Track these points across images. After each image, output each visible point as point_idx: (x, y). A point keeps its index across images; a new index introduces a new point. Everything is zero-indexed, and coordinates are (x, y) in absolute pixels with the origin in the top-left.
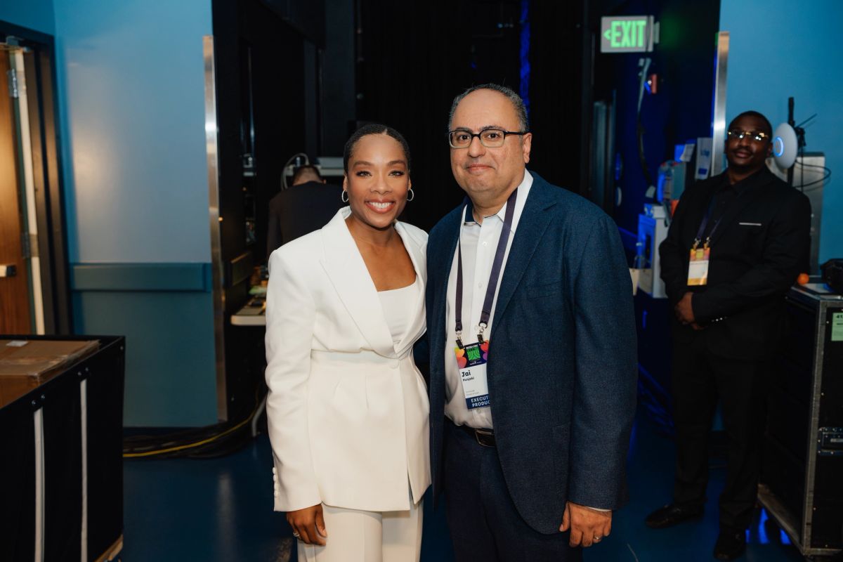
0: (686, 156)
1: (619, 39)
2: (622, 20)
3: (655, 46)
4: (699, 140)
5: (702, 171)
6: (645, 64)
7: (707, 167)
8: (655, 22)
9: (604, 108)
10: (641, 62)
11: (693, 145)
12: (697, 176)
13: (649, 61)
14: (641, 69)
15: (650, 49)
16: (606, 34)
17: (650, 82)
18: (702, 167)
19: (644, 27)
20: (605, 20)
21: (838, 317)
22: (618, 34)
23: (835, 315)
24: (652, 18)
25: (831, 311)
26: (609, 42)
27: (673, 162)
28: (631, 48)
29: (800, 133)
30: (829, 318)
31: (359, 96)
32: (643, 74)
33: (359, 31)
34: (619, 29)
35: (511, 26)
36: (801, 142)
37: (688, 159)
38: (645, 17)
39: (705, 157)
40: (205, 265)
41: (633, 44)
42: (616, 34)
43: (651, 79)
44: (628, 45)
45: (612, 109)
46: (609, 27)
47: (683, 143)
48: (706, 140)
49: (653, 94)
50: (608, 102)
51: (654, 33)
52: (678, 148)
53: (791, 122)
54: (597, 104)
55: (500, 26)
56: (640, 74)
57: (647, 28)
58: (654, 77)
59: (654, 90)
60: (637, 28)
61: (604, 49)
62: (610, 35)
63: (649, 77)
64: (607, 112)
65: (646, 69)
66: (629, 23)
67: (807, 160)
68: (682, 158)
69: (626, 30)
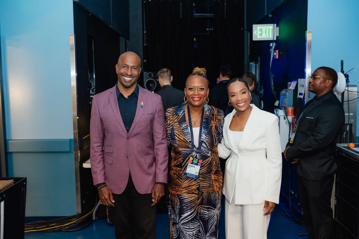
0: (292, 87)
1: (261, 35)
2: (261, 26)
3: (277, 37)
4: (299, 80)
5: (301, 94)
7: (303, 92)
8: (277, 26)
9: (254, 65)
10: (271, 44)
11: (296, 82)
12: (299, 96)
13: (274, 44)
14: (271, 48)
15: (275, 39)
16: (255, 32)
17: (275, 54)
18: (300, 92)
19: (272, 29)
20: (254, 26)
22: (261, 32)
24: (275, 25)
26: (257, 35)
27: (287, 90)
28: (266, 38)
29: (347, 76)
31: (145, 61)
32: (272, 50)
33: (145, 32)
34: (261, 30)
35: (213, 29)
36: (347, 81)
37: (294, 88)
38: (272, 25)
39: (302, 87)
40: (70, 140)
41: (267, 37)
42: (259, 32)
43: (276, 52)
44: (265, 37)
45: (258, 65)
46: (256, 29)
47: (291, 81)
48: (302, 80)
49: (277, 59)
50: (256, 62)
51: (277, 32)
52: (289, 83)
53: (342, 71)
54: (251, 63)
55: (208, 29)
56: (271, 50)
57: (274, 29)
59: (277, 57)
60: (269, 29)
61: (254, 39)
62: (257, 32)
63: (274, 51)
64: (256, 67)
65: (273, 48)
66: (265, 27)
67: (350, 89)
68: (291, 88)
69: (264, 31)
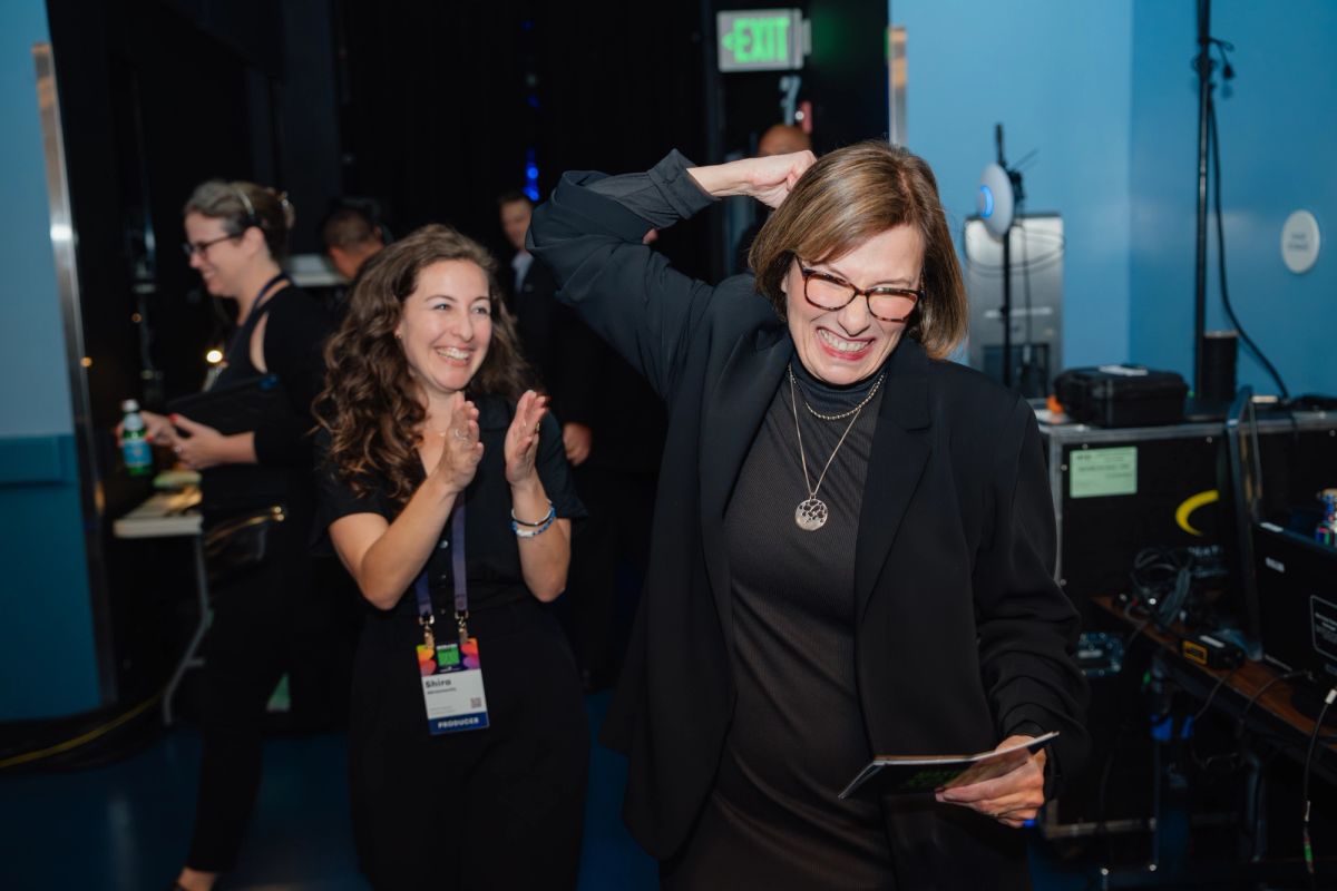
1: (748, 49)
2: (750, 17)
3: (806, 59)
6: (790, 86)
8: (804, 19)
10: (784, 84)
13: (796, 82)
14: (784, 95)
15: (799, 64)
16: (725, 42)
17: (800, 116)
19: (785, 31)
20: (724, 19)
21: (1080, 458)
22: (746, 41)
23: (1075, 455)
24: (798, 13)
25: (1068, 449)
26: (731, 53)
28: (767, 62)
29: (1015, 179)
30: (1066, 460)
31: (348, 159)
32: (788, 103)
33: (343, 52)
34: (747, 32)
36: (1018, 197)
38: (786, 13)
41: (771, 55)
42: (742, 41)
43: (802, 110)
44: (763, 57)
46: (731, 29)
51: (803, 38)
53: (1002, 161)
56: (784, 103)
57: (791, 30)
58: (807, 107)
60: (775, 30)
61: (726, 65)
62: (734, 41)
63: (798, 107)
65: (792, 94)
66: (762, 22)
69: (757, 33)
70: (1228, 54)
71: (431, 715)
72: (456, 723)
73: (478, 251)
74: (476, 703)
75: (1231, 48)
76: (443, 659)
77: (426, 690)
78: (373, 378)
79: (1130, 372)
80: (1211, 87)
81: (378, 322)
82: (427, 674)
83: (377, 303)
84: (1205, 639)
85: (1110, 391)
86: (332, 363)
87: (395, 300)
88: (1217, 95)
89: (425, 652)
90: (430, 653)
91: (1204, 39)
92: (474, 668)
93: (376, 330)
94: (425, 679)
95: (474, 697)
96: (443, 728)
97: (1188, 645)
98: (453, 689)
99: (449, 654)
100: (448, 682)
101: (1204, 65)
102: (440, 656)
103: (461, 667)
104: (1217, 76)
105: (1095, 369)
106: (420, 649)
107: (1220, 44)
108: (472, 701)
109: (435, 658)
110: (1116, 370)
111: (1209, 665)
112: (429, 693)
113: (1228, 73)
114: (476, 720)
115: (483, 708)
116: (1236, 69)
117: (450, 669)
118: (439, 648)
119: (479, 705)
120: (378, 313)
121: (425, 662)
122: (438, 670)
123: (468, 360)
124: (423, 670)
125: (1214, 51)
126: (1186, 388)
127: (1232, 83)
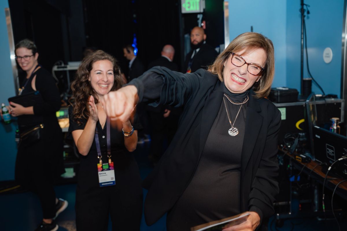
1: (189, 7)
3: (204, 10)
4: (221, 45)
6: (200, 17)
10: (198, 16)
14: (198, 19)
15: (202, 11)
16: (183, 5)
17: (203, 24)
22: (189, 5)
26: (185, 9)
28: (194, 11)
31: (87, 37)
32: (199, 21)
33: (85, 9)
34: (189, 3)
41: (195, 9)
42: (187, 5)
44: (193, 9)
46: (184, 2)
48: (223, 45)
51: (203, 5)
57: (200, 2)
58: (204, 22)
59: (204, 27)
60: (196, 3)
61: (183, 11)
62: (185, 5)
63: (202, 22)
65: (201, 19)
69: (191, 3)
70: (308, 8)
71: (100, 182)
72: (107, 184)
73: (110, 57)
74: (112, 178)
75: (309, 6)
76: (104, 167)
77: (99, 175)
78: (84, 93)
79: (284, 89)
80: (304, 16)
81: (84, 77)
82: (100, 171)
83: (83, 72)
84: (301, 155)
85: (279, 94)
86: (73, 89)
87: (87, 71)
88: (305, 18)
89: (99, 165)
90: (101, 166)
91: (302, 4)
92: (112, 169)
93: (83, 80)
94: (99, 173)
95: (112, 177)
96: (103, 185)
97: (297, 157)
98: (107, 175)
99: (106, 166)
100: (105, 173)
101: (302, 11)
102: (104, 166)
103: (109, 169)
104: (305, 14)
105: (276, 88)
106: (98, 165)
107: (306, 5)
108: (111, 178)
109: (102, 167)
110: (281, 88)
111: (302, 162)
112: (100, 176)
113: (308, 13)
114: (112, 183)
115: (114, 180)
116: (310, 12)
117: (106, 170)
118: (103, 164)
119: (113, 179)
120: (83, 75)
121: (99, 168)
122: (103, 170)
123: (108, 87)
124: (99, 170)
125: (305, 7)
126: (298, 93)
127: (309, 15)
